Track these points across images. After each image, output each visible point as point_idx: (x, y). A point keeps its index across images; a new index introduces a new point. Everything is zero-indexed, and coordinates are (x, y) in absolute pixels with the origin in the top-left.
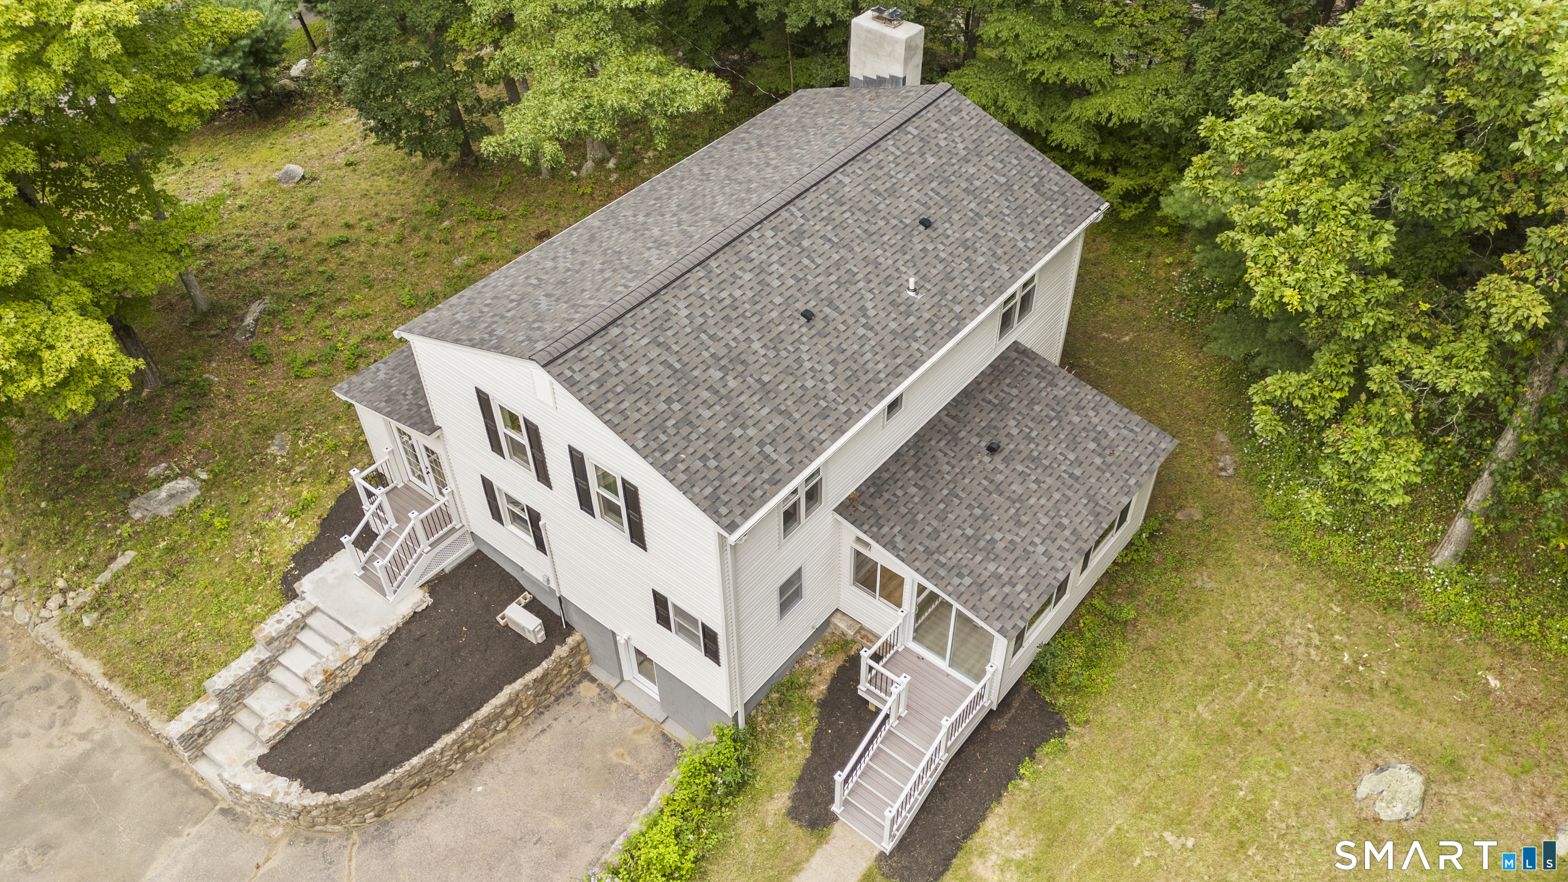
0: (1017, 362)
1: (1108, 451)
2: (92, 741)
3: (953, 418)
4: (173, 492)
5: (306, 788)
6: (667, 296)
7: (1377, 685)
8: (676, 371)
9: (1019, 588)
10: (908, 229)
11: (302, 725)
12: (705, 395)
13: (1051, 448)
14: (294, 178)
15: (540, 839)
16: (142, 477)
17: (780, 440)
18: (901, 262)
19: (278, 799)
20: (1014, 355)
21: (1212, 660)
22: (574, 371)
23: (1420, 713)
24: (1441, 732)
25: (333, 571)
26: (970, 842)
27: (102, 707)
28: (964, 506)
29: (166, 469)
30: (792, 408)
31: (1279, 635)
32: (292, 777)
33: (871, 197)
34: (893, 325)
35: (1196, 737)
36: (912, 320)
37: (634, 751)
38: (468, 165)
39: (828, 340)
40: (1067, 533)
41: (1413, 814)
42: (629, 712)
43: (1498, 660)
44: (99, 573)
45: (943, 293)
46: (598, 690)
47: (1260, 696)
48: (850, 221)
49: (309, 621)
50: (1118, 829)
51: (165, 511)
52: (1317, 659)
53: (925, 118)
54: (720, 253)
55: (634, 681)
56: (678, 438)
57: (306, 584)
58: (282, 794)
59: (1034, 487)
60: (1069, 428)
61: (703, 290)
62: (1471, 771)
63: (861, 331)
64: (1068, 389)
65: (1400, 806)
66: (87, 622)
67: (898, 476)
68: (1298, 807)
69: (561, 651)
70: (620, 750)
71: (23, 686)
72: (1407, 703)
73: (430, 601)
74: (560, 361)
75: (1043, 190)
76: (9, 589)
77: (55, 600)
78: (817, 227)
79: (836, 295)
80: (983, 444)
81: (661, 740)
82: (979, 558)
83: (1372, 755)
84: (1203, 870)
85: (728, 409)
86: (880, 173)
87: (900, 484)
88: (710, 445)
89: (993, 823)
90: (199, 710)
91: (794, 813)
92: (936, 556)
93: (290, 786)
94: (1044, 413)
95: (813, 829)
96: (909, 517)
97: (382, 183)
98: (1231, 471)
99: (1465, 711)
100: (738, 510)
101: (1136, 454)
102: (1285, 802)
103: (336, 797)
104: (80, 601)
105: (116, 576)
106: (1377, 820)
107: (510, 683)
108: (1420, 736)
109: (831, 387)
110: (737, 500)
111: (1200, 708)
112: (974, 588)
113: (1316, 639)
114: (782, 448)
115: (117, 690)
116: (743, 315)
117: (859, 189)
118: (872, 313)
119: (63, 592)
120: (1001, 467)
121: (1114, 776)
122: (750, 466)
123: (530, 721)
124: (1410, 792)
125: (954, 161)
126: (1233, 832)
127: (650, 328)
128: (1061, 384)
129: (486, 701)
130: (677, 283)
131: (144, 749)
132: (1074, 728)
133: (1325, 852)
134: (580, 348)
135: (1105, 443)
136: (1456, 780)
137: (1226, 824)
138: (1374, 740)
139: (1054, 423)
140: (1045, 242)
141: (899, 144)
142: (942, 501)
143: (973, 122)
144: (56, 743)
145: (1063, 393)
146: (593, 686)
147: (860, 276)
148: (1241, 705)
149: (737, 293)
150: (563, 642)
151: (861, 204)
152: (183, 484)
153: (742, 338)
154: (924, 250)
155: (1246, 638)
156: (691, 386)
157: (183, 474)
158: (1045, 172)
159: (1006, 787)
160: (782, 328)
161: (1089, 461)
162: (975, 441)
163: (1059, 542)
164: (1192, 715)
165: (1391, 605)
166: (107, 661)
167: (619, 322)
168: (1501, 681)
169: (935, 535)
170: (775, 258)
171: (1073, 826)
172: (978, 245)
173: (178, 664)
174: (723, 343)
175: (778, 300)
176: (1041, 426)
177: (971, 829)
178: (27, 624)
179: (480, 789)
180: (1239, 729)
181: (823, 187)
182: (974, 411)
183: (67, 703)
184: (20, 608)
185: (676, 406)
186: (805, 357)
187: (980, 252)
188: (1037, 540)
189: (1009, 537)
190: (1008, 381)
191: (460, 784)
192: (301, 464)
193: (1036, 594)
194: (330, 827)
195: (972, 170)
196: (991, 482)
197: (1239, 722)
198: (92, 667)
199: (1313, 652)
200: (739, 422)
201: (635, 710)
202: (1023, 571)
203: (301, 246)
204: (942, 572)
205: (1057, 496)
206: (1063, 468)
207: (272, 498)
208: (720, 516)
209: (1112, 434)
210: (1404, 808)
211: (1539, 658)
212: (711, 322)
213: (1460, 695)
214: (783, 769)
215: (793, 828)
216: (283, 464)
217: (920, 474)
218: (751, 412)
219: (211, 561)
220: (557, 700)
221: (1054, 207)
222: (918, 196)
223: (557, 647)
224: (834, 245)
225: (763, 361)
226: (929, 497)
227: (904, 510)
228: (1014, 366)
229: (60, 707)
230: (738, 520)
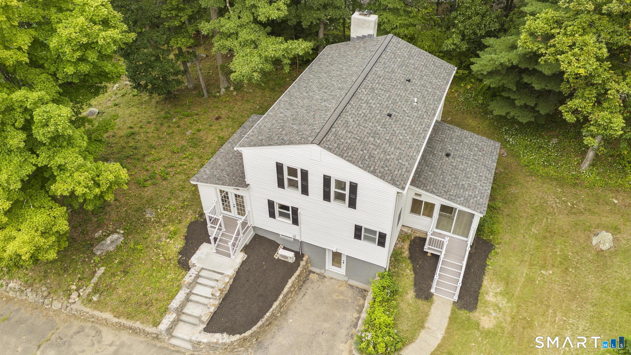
0: (440, 126)
1: (482, 150)
2: (116, 345)
3: (430, 147)
4: (113, 240)
5: (230, 335)
6: (343, 115)
7: (582, 210)
8: (359, 140)
9: (479, 198)
10: (404, 83)
11: (215, 313)
12: (372, 146)
13: (464, 152)
14: (95, 113)
15: (323, 332)
16: (92, 239)
17: (402, 157)
18: (407, 94)
19: (220, 342)
20: (438, 124)
21: (529, 214)
22: (328, 145)
23: (599, 215)
24: (608, 220)
25: (202, 253)
26: (481, 291)
27: (113, 331)
28: (448, 175)
29: (102, 233)
30: (400, 146)
31: (546, 202)
32: (222, 332)
33: (388, 74)
34: (416, 115)
35: (536, 239)
36: (420, 112)
37: (342, 293)
38: (171, 97)
39: (399, 122)
40: (484, 178)
41: (612, 246)
42: (333, 280)
43: (613, 195)
44: (92, 279)
45: (425, 102)
46: (317, 276)
47: (549, 222)
48: (385, 83)
49: (201, 274)
50: (526, 274)
51: (111, 248)
52: (561, 207)
53: (390, 46)
54: (352, 99)
55: (329, 269)
56: (371, 162)
57: (193, 260)
58: (221, 340)
59: (466, 165)
60: (466, 145)
61: (354, 112)
62: (622, 229)
63: (408, 118)
64: (460, 132)
65: (607, 244)
66: (95, 299)
67: (423, 169)
68: (577, 253)
69: (302, 263)
70: (336, 294)
71: (71, 333)
72: (594, 213)
73: (246, 256)
74: (322, 142)
75: (436, 65)
76: (48, 296)
77: (74, 295)
78: (377, 86)
79: (394, 108)
80: (443, 154)
81: (350, 287)
82: (462, 191)
83: (592, 232)
84: (558, 279)
85: (381, 150)
86: (386, 66)
87: (425, 172)
88: (382, 163)
89: (486, 282)
90: (169, 318)
91: (418, 296)
92: (448, 193)
93: (222, 336)
94: (457, 141)
95: (427, 300)
96: (433, 182)
97: (135, 110)
98: (506, 154)
99: (611, 212)
100: (402, 183)
101: (490, 149)
102: (573, 253)
103: (243, 335)
104: (87, 292)
105: (100, 278)
106: (602, 251)
107: (290, 278)
108: (602, 222)
109: (408, 138)
110: (400, 180)
111: (533, 230)
112: (465, 201)
113: (558, 201)
114: (405, 160)
115: (123, 321)
116: (369, 118)
117: (383, 72)
118: (407, 112)
119: (77, 290)
120: (453, 161)
121: (516, 258)
122: (398, 167)
123: (297, 292)
124: (609, 239)
125: (406, 59)
126: (562, 265)
127: (344, 127)
128: (457, 131)
129: (284, 287)
130: (344, 111)
131: (142, 342)
132: (497, 246)
133: (591, 264)
134: (326, 137)
135: (480, 147)
136: (619, 233)
137: (559, 263)
138: (590, 226)
139: (461, 144)
140: (445, 82)
141: (387, 55)
142: (441, 175)
143: (405, 46)
144: (99, 350)
145: (459, 134)
146: (315, 275)
147: (398, 100)
148: (545, 226)
149: (364, 111)
150: (302, 260)
151: (386, 77)
152: (115, 236)
153: (373, 126)
154: (412, 89)
155: (535, 205)
156: (366, 144)
157: (113, 232)
158: (434, 60)
159: (485, 269)
160: (383, 121)
161: (478, 154)
162: (440, 154)
163: (483, 181)
164: (532, 233)
165: (575, 185)
166: (113, 311)
167: (333, 126)
168: (617, 200)
169: (444, 186)
170: (369, 98)
171: (512, 276)
172: (427, 85)
173: (147, 305)
174: (368, 128)
175: (378, 112)
176: (458, 145)
177: (480, 286)
178: (61, 309)
179: (291, 321)
180: (547, 234)
181: (372, 73)
182: (435, 144)
183: (96, 334)
184: (55, 302)
185: (365, 152)
186: (395, 129)
187: (428, 88)
188: (476, 182)
189: (467, 182)
190: (440, 133)
191: (283, 321)
192: (163, 218)
193: (484, 198)
194: (240, 349)
195: (413, 62)
196: (453, 166)
197: (547, 232)
198: (107, 315)
199: (558, 205)
200: (387, 154)
201: (335, 279)
202: (477, 192)
203: (114, 138)
204: (453, 198)
205: (474, 167)
206: (472, 157)
207: (156, 234)
208: (398, 185)
209: (480, 144)
210: (609, 244)
211: (625, 192)
212: (361, 122)
213: (608, 208)
214: (407, 283)
215: (420, 302)
216: (155, 220)
217: (430, 168)
218: (389, 150)
219: (141, 263)
220: (304, 282)
221: (442, 71)
222: (401, 72)
223: (301, 262)
224: (385, 91)
225: (383, 132)
226: (436, 175)
227: (431, 180)
228: (439, 128)
229: (93, 337)
230: (404, 186)
